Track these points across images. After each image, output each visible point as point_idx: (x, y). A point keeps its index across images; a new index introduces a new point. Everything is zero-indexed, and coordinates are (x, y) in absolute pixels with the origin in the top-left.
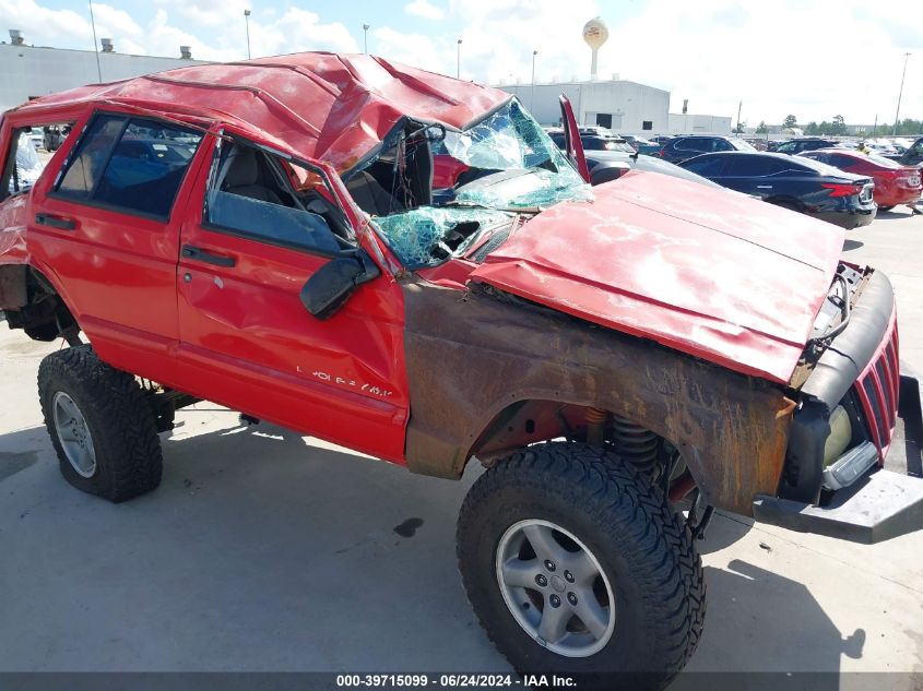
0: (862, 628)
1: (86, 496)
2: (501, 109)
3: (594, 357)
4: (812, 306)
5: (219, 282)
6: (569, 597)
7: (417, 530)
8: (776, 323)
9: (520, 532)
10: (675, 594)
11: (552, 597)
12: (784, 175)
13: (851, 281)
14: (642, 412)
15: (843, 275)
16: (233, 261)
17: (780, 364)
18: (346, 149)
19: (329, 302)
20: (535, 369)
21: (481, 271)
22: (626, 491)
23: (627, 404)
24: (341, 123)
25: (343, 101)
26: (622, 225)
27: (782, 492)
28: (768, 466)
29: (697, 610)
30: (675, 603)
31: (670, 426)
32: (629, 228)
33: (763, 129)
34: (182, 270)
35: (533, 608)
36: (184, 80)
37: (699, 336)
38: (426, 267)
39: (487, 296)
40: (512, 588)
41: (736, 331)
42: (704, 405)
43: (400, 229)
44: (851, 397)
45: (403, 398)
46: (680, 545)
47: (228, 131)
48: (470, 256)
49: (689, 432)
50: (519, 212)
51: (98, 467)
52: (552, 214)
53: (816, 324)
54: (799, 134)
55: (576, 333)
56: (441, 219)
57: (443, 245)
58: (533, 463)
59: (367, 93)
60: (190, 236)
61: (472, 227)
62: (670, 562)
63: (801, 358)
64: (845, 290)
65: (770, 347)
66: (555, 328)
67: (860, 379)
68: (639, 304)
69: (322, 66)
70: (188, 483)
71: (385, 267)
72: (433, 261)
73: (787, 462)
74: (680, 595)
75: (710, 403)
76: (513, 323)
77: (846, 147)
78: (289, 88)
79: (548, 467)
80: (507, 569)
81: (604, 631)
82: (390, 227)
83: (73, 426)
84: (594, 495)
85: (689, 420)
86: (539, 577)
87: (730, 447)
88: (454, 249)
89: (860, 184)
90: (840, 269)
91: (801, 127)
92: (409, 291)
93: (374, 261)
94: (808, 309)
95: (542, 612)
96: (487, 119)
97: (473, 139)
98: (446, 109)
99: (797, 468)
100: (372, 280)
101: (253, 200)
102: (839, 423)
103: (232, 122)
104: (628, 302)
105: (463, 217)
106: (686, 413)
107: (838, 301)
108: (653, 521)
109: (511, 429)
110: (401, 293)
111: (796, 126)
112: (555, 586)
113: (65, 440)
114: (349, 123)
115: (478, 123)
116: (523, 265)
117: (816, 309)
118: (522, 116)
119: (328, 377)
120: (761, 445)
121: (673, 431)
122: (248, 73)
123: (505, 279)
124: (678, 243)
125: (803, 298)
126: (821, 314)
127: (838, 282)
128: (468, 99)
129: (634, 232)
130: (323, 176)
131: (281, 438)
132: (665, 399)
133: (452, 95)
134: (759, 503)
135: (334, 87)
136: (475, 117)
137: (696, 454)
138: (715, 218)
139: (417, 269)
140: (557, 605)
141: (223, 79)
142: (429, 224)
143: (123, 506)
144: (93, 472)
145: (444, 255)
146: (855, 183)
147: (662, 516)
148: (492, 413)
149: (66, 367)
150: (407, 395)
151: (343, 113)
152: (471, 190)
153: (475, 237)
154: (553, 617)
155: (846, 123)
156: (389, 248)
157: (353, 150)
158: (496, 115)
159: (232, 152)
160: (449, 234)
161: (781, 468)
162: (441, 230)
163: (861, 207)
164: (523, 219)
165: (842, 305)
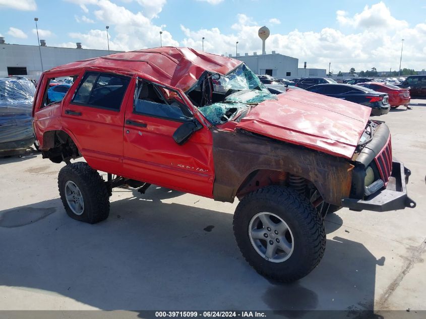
0: (383, 256)
1: (79, 222)
2: (239, 67)
3: (282, 153)
4: (359, 134)
5: (140, 133)
6: (276, 240)
7: (212, 229)
8: (346, 139)
9: (258, 218)
10: (315, 233)
11: (270, 241)
12: (350, 93)
13: (373, 127)
14: (301, 172)
15: (370, 124)
16: (145, 125)
17: (348, 152)
18: (185, 83)
19: (184, 138)
20: (262, 158)
21: (240, 124)
22: (296, 199)
23: (295, 169)
24: (181, 74)
25: (180, 66)
26: (289, 108)
27: (351, 197)
28: (345, 188)
29: (323, 240)
30: (315, 236)
31: (311, 176)
32: (292, 109)
33: (340, 74)
34: (125, 129)
35: (263, 247)
36: (117, 59)
37: (320, 144)
38: (219, 124)
39: (242, 134)
40: (255, 240)
41: (332, 142)
42: (322, 168)
43: (208, 111)
44: (373, 163)
45: (212, 172)
46: (316, 217)
47: (140, 77)
48: (234, 120)
49: (317, 177)
50: (250, 105)
51: (84, 211)
52: (264, 104)
53: (360, 140)
54: (357, 77)
55: (276, 145)
56: (224, 107)
57: (225, 116)
58: (262, 192)
59: (191, 62)
60: (129, 116)
61: (234, 110)
62: (313, 222)
63: (355, 150)
64: (371, 129)
65: (344, 147)
66: (268, 144)
67: (376, 157)
68: (297, 133)
69: (171, 52)
70: (119, 217)
71: (205, 124)
72: (222, 122)
73: (352, 186)
74: (317, 234)
75: (324, 167)
76: (253, 143)
77: (377, 82)
78: (159, 61)
79: (268, 192)
80: (253, 233)
81: (290, 251)
82: (205, 111)
83: (73, 195)
84: (285, 200)
85: (317, 173)
86: (265, 234)
87: (332, 182)
88: (229, 118)
89: (382, 96)
90: (369, 122)
91: (357, 73)
92: (214, 133)
93: (200, 123)
94: (357, 134)
95: (266, 248)
96: (234, 71)
97: (229, 79)
98: (218, 68)
99: (356, 189)
100: (200, 130)
101: (153, 103)
102: (369, 173)
103: (141, 74)
104: (294, 133)
105: (231, 107)
106: (316, 171)
107: (368, 133)
108: (306, 208)
109: (250, 185)
110: (211, 134)
111: (355, 73)
112: (271, 237)
113: (70, 201)
114: (185, 74)
115: (231, 72)
116: (255, 122)
117: (361, 135)
118: (247, 70)
119: (183, 166)
120: (343, 181)
121: (312, 177)
122: (143, 55)
123: (249, 127)
124: (310, 113)
125: (356, 131)
126: (362, 137)
127: (369, 127)
128: (226, 63)
129: (294, 110)
130: (178, 93)
131: (152, 200)
132: (309, 167)
133: (220, 62)
134: (343, 200)
135: (176, 60)
136: (230, 71)
137: (320, 185)
138: (323, 105)
139: (216, 125)
140: (272, 244)
141: (133, 58)
142: (220, 109)
143: (95, 225)
144: (82, 213)
145: (226, 120)
146: (380, 96)
147: (309, 207)
148: (246, 175)
149: (73, 170)
150: (214, 171)
151: (181, 70)
152: (232, 97)
153: (236, 114)
154: (270, 249)
155: (377, 71)
156: (205, 118)
157: (188, 84)
158: (237, 70)
159: (142, 85)
160: (227, 112)
161: (350, 188)
162: (224, 111)
163: (382, 106)
164: (252, 107)
165: (370, 134)
